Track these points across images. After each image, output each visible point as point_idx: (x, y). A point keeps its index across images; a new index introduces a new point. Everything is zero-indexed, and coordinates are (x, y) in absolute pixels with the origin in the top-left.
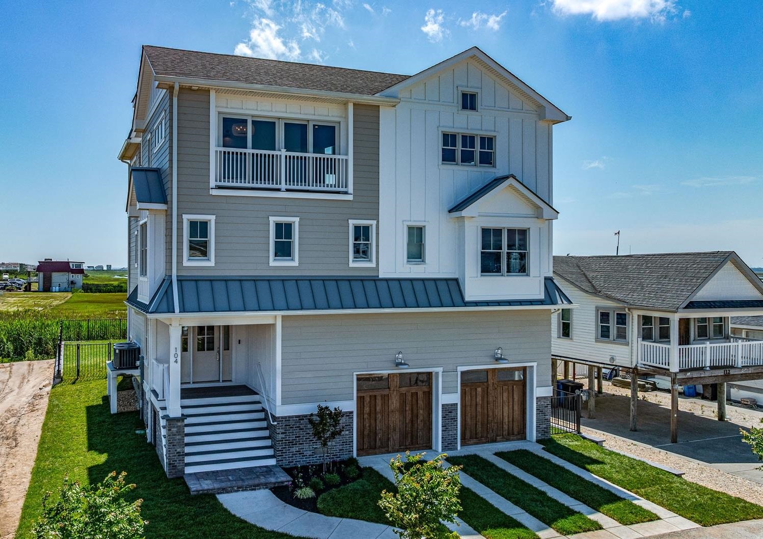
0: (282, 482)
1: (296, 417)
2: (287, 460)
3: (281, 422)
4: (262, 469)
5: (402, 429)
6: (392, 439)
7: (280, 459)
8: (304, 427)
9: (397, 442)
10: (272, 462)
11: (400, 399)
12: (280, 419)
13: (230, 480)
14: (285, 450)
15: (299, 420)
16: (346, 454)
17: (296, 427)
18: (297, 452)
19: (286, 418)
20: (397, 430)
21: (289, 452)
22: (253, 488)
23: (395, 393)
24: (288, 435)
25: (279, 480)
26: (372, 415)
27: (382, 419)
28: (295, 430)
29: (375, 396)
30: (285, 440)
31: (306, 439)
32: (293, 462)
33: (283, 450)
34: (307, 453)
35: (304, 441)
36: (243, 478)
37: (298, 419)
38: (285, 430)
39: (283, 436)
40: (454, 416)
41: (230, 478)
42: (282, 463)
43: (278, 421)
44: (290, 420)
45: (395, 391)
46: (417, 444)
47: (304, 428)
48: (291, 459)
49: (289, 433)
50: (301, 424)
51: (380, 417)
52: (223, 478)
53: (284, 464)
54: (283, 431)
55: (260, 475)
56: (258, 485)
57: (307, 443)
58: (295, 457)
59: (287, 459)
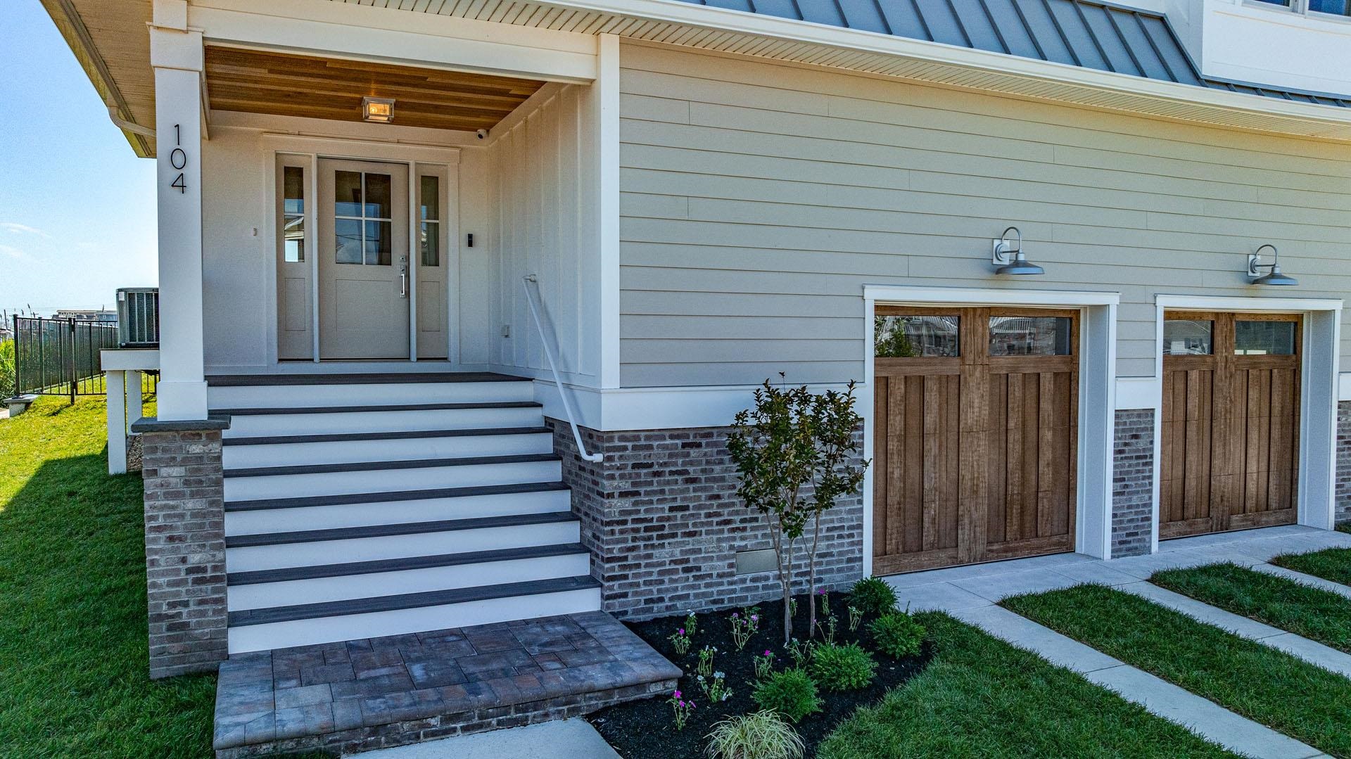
0: (640, 686)
1: (672, 437)
2: (641, 593)
3: (617, 454)
4: (550, 629)
5: (995, 489)
6: (966, 521)
7: (617, 590)
8: (704, 471)
9: (981, 531)
10: (586, 602)
11: (991, 394)
12: (617, 443)
13: (412, 684)
14: (635, 558)
15: (684, 446)
16: (839, 570)
17: (671, 473)
18: (675, 562)
19: (637, 438)
20: (983, 492)
21: (647, 565)
22: (513, 715)
23: (978, 374)
24: (643, 503)
25: (627, 677)
26: (910, 441)
27: (940, 455)
28: (668, 483)
29: (922, 379)
30: (634, 521)
31: (709, 515)
32: (661, 600)
33: (626, 558)
34: (712, 568)
35: (703, 524)
36: (471, 669)
37: (679, 442)
38: (634, 484)
39: (627, 504)
40: (1144, 450)
41: (417, 671)
42: (621, 605)
43: (609, 449)
44: (650, 447)
45: (979, 369)
46: (1037, 536)
47: (703, 477)
48: (654, 588)
49: (647, 493)
50: (691, 463)
51: (935, 451)
52: (384, 671)
53: (630, 609)
54: (626, 486)
55: (542, 654)
56: (537, 704)
57: (712, 532)
58: (672, 581)
59: (643, 588)
